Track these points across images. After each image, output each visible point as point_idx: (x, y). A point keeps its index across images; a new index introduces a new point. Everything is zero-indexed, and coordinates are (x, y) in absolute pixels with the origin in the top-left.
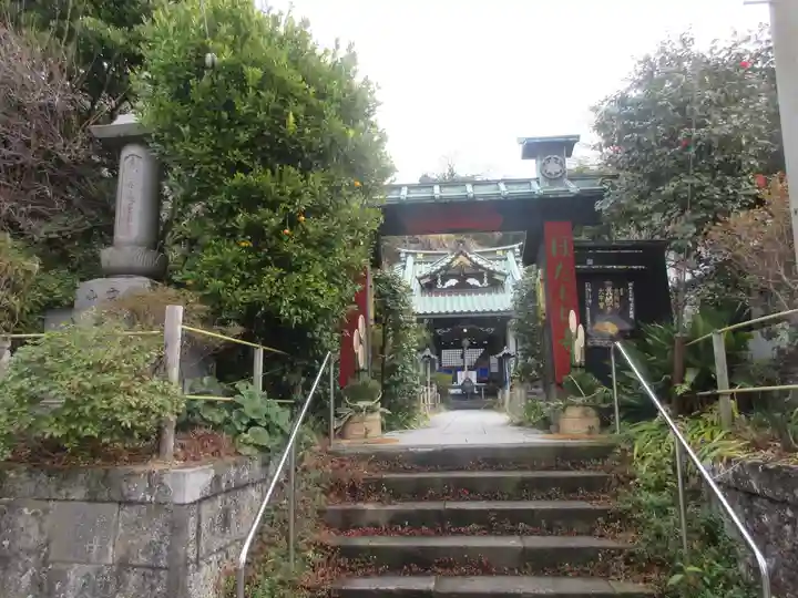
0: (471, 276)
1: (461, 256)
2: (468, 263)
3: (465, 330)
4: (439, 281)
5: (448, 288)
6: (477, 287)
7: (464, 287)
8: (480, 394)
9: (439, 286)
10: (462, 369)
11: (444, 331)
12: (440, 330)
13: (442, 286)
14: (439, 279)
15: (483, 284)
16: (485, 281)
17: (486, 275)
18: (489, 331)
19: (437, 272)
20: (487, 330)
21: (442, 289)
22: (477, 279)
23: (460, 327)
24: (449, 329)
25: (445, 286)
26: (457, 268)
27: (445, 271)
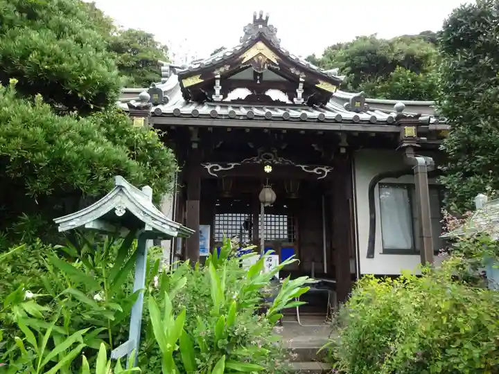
0: (274, 85)
1: (260, 45)
2: (273, 58)
3: (268, 169)
4: (217, 88)
5: (233, 102)
6: (284, 104)
7: (258, 98)
9: (217, 96)
11: (220, 168)
12: (212, 165)
13: (223, 99)
14: (218, 83)
15: (295, 100)
16: (300, 94)
17: (301, 82)
18: (320, 173)
19: (214, 65)
20: (315, 171)
21: (221, 102)
22: (284, 92)
23: (258, 160)
24: (233, 165)
25: (228, 99)
26: (250, 66)
27: (229, 66)
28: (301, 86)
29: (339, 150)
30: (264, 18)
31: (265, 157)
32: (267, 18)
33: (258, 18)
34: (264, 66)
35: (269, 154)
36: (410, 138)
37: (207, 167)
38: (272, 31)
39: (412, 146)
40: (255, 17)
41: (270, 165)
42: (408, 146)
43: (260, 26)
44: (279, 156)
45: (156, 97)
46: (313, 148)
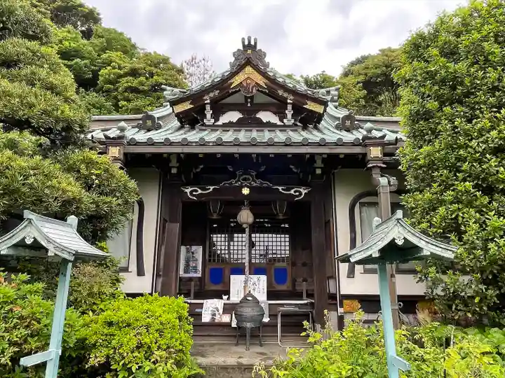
0: (264, 107)
1: (249, 69)
2: (261, 81)
4: (209, 113)
5: (224, 125)
6: (275, 125)
7: (249, 121)
8: (272, 326)
9: (209, 120)
10: (239, 270)
11: (200, 191)
12: (192, 189)
13: (215, 122)
14: (208, 107)
15: (285, 121)
16: (289, 116)
17: (290, 103)
18: (297, 194)
19: (203, 91)
20: (292, 192)
21: (213, 125)
22: (275, 113)
23: (236, 182)
24: (212, 188)
25: (220, 123)
26: (240, 90)
27: (218, 91)
28: (290, 107)
29: (315, 171)
30: (253, 43)
31: (243, 180)
32: (256, 43)
33: (246, 43)
34: (252, 90)
35: (247, 176)
36: (376, 159)
37: (186, 190)
38: (262, 55)
39: (377, 166)
40: (243, 43)
41: (248, 187)
42: (374, 167)
43: (249, 51)
44: (257, 178)
45: (149, 123)
46: (291, 169)
